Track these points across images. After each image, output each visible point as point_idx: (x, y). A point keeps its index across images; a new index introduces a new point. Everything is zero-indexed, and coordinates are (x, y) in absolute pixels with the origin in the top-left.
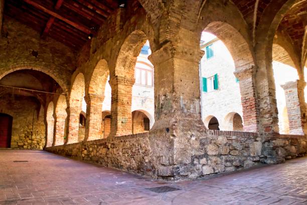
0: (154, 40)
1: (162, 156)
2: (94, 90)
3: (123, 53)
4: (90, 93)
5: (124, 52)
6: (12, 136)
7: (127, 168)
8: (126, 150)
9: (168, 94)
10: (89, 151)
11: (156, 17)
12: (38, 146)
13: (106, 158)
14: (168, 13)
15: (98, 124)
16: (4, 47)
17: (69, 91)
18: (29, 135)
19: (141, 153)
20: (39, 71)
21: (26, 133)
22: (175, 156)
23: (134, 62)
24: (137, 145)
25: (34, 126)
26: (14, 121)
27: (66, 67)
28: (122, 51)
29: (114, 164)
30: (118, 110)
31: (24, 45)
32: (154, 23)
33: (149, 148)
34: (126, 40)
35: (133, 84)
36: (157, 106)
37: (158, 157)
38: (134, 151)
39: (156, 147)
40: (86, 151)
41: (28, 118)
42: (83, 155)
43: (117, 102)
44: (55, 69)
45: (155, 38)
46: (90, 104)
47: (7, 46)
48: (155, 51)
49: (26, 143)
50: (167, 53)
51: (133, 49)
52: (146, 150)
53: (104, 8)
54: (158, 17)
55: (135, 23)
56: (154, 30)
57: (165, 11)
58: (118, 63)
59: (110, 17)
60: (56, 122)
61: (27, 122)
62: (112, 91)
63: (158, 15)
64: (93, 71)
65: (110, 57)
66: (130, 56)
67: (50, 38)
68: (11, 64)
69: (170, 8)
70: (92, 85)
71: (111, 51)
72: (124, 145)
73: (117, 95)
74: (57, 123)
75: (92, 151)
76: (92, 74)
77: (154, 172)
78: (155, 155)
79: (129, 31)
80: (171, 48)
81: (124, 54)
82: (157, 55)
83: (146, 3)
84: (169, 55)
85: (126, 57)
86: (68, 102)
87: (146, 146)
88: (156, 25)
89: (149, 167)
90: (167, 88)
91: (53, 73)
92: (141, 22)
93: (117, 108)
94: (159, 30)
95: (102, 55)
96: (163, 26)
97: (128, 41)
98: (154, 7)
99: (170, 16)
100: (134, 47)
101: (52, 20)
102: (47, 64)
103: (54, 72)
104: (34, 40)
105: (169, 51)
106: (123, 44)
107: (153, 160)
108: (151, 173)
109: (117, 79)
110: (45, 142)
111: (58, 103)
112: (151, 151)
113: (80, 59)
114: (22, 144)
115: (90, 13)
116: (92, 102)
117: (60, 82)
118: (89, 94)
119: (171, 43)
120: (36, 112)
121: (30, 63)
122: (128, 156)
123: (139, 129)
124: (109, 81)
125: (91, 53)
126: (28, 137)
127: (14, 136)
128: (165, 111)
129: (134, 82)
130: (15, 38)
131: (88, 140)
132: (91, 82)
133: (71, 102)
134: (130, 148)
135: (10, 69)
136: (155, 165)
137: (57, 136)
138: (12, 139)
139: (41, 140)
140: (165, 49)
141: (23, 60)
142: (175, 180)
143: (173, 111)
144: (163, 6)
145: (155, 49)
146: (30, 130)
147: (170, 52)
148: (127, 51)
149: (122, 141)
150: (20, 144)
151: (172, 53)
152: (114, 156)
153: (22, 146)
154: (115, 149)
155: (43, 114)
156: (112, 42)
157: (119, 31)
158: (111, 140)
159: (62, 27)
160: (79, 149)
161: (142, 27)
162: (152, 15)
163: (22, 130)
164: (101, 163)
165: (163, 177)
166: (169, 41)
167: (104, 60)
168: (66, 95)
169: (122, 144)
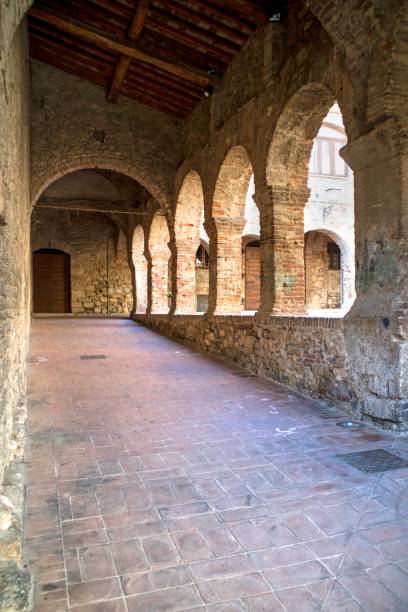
0: (355, 109)
1: (373, 376)
2: (223, 208)
3: (282, 133)
4: (214, 215)
5: (285, 132)
6: (73, 292)
7: (298, 385)
8: (295, 348)
9: (386, 239)
10: (218, 336)
11: (357, 53)
12: (120, 308)
13: (252, 356)
14: (390, 45)
15: (234, 278)
16: (40, 129)
17: (173, 208)
18: (102, 288)
19: (325, 359)
20: (110, 170)
21: (97, 283)
22: (401, 381)
23: (306, 152)
24: (317, 341)
25: (110, 271)
26: (73, 262)
27: (163, 158)
28: (280, 131)
29: (270, 371)
30: (275, 259)
31: (75, 119)
32: (355, 68)
33: (344, 353)
34: (288, 105)
35: (306, 201)
36: (361, 263)
37: (364, 376)
38: (310, 352)
39: (358, 353)
40: (212, 335)
41: (98, 256)
42: (207, 342)
43: (273, 242)
44: (140, 164)
45: (356, 105)
46: (216, 239)
47: (45, 125)
48: (357, 138)
49: (98, 304)
50: (385, 143)
51: (303, 124)
52: (337, 356)
53: (234, 25)
54: (363, 55)
55: (308, 65)
56: (353, 86)
57: (381, 39)
58: (272, 156)
59: (248, 43)
60: (150, 266)
61: (97, 263)
62: (261, 218)
63: (364, 49)
64: (220, 168)
65: (255, 142)
66: (298, 138)
67: (125, 98)
68: (56, 163)
69: (395, 31)
70: (218, 199)
71: (256, 128)
72: (289, 337)
73: (273, 228)
74: (153, 269)
75: (225, 337)
76: (217, 176)
77: (354, 405)
78: (357, 369)
79: (294, 85)
80: (395, 132)
81: (284, 137)
82: (362, 147)
83: (335, 19)
84: (390, 149)
85: (289, 143)
86: (171, 228)
87: (337, 347)
88: (358, 74)
89: (344, 393)
90: (386, 226)
91: (138, 173)
92: (322, 61)
93: (272, 256)
94: (366, 86)
95: (235, 136)
96: (377, 78)
97: (293, 107)
98: (354, 30)
99: (396, 51)
100: (306, 118)
101: (125, 63)
102: (125, 154)
103: (141, 170)
104: (94, 106)
105: (390, 140)
106: (281, 112)
107: (352, 379)
108: (347, 406)
109: (271, 193)
110: (132, 300)
111: (152, 228)
112: (347, 360)
113: (189, 139)
114: (91, 305)
115: (204, 39)
116: (220, 234)
117: (154, 190)
118: (213, 219)
119: (396, 121)
120: (111, 243)
121: (92, 157)
122: (298, 360)
123: (318, 268)
124: (253, 197)
125: (212, 128)
126: (101, 291)
127: (75, 290)
128: (380, 278)
129: (309, 196)
130: (57, 106)
131: (215, 314)
132: (215, 193)
133: (177, 229)
134: (304, 345)
135: (55, 173)
136: (356, 391)
137: (155, 294)
138: (73, 296)
139: (125, 297)
140: (382, 136)
141: (79, 152)
142: (400, 431)
143: (398, 281)
144: (378, 26)
145: (357, 131)
146: (103, 277)
147: (392, 142)
148: (291, 129)
149: (285, 328)
150: (86, 305)
151: (398, 145)
152: (269, 355)
153: (92, 309)
154: (271, 343)
155: (125, 246)
156: (256, 107)
157: (272, 82)
158: (262, 321)
159: (148, 74)
160: (199, 329)
161: (325, 74)
162: (349, 50)
163: (89, 279)
164: (244, 365)
165: (375, 419)
166: (391, 117)
167: (240, 146)
168: (166, 215)
169: (285, 333)
